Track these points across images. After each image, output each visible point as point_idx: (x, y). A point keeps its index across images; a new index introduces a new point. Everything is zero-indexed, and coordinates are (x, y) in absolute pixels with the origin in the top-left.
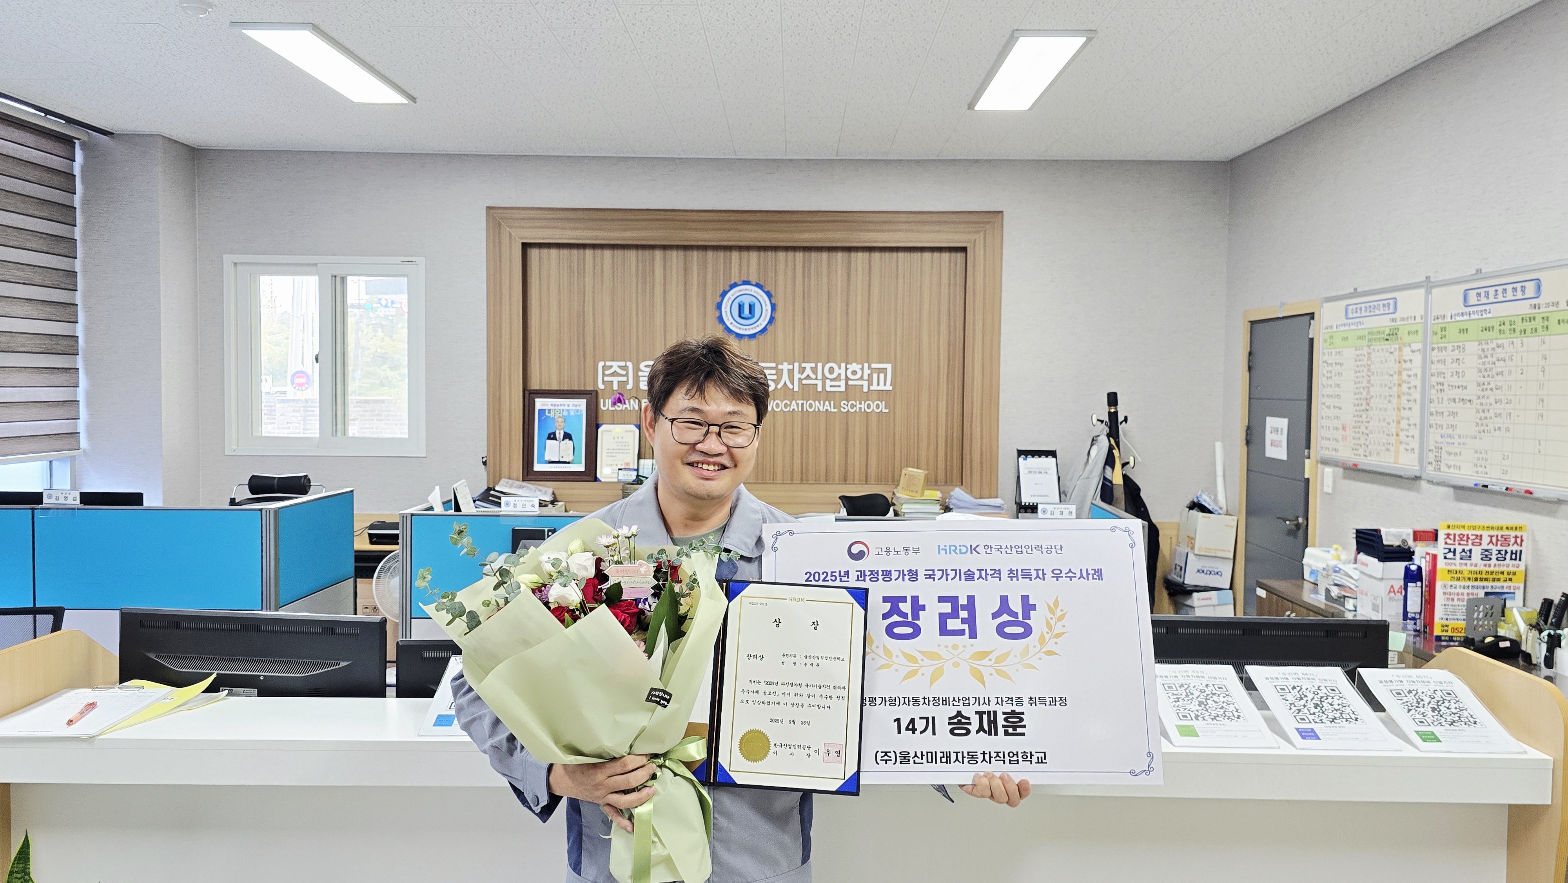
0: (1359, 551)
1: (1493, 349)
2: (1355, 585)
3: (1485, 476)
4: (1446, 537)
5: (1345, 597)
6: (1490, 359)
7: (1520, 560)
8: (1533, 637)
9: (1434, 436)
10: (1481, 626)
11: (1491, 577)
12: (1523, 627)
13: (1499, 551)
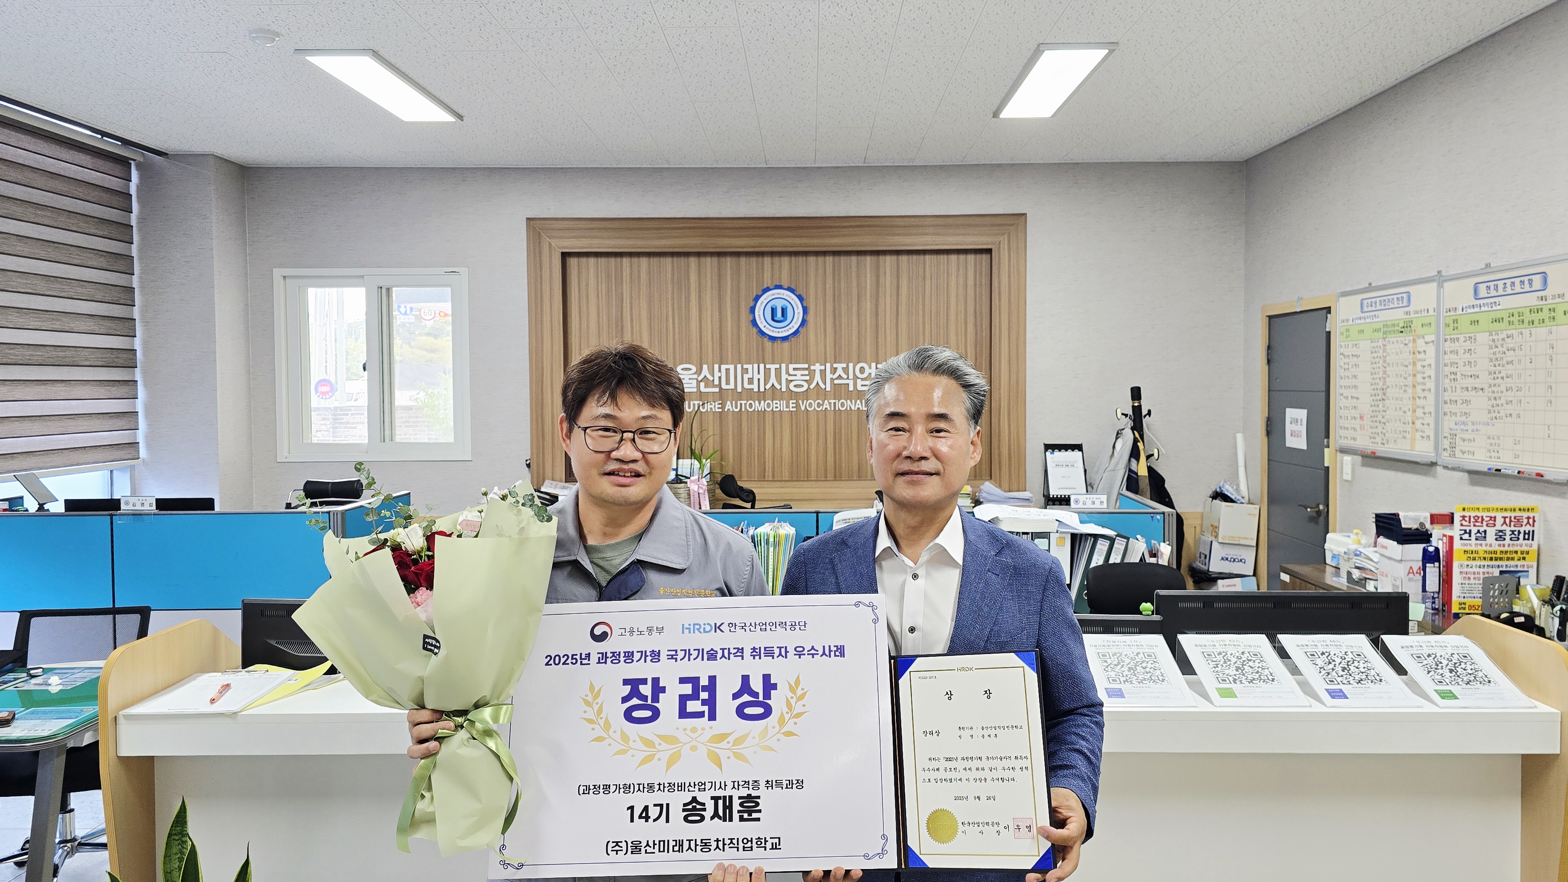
0: (1378, 534)
1: (1503, 339)
2: (1375, 567)
3: (1498, 460)
4: (1461, 518)
5: (1366, 579)
6: (1500, 349)
7: (1533, 540)
8: (1547, 611)
9: (1448, 424)
10: (1497, 604)
11: (1506, 556)
12: (1536, 602)
13: (1513, 532)
